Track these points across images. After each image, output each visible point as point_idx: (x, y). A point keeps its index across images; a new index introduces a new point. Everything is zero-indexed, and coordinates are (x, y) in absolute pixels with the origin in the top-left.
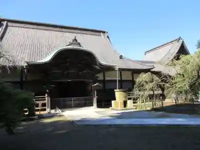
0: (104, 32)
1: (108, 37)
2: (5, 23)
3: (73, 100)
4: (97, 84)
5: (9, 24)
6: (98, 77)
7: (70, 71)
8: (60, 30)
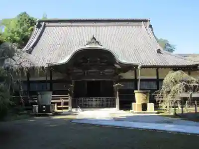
0: (145, 21)
1: (151, 26)
2: (43, 24)
3: (94, 100)
4: (118, 84)
5: (47, 24)
6: (121, 76)
7: (90, 71)
8: (95, 24)
